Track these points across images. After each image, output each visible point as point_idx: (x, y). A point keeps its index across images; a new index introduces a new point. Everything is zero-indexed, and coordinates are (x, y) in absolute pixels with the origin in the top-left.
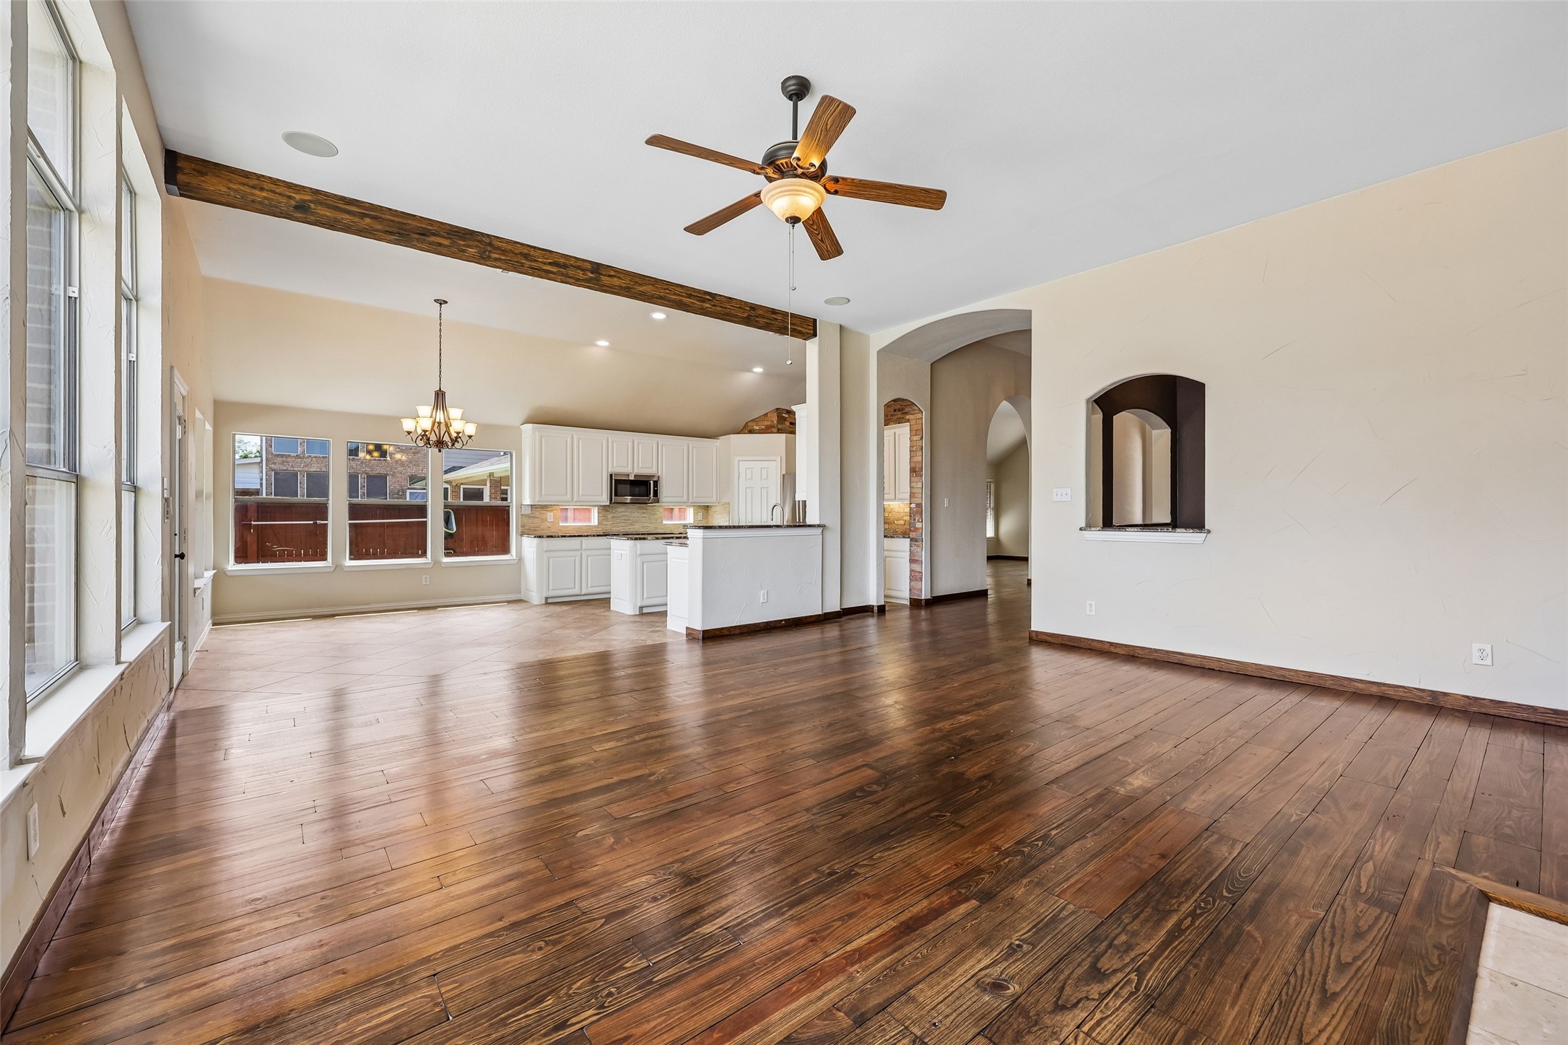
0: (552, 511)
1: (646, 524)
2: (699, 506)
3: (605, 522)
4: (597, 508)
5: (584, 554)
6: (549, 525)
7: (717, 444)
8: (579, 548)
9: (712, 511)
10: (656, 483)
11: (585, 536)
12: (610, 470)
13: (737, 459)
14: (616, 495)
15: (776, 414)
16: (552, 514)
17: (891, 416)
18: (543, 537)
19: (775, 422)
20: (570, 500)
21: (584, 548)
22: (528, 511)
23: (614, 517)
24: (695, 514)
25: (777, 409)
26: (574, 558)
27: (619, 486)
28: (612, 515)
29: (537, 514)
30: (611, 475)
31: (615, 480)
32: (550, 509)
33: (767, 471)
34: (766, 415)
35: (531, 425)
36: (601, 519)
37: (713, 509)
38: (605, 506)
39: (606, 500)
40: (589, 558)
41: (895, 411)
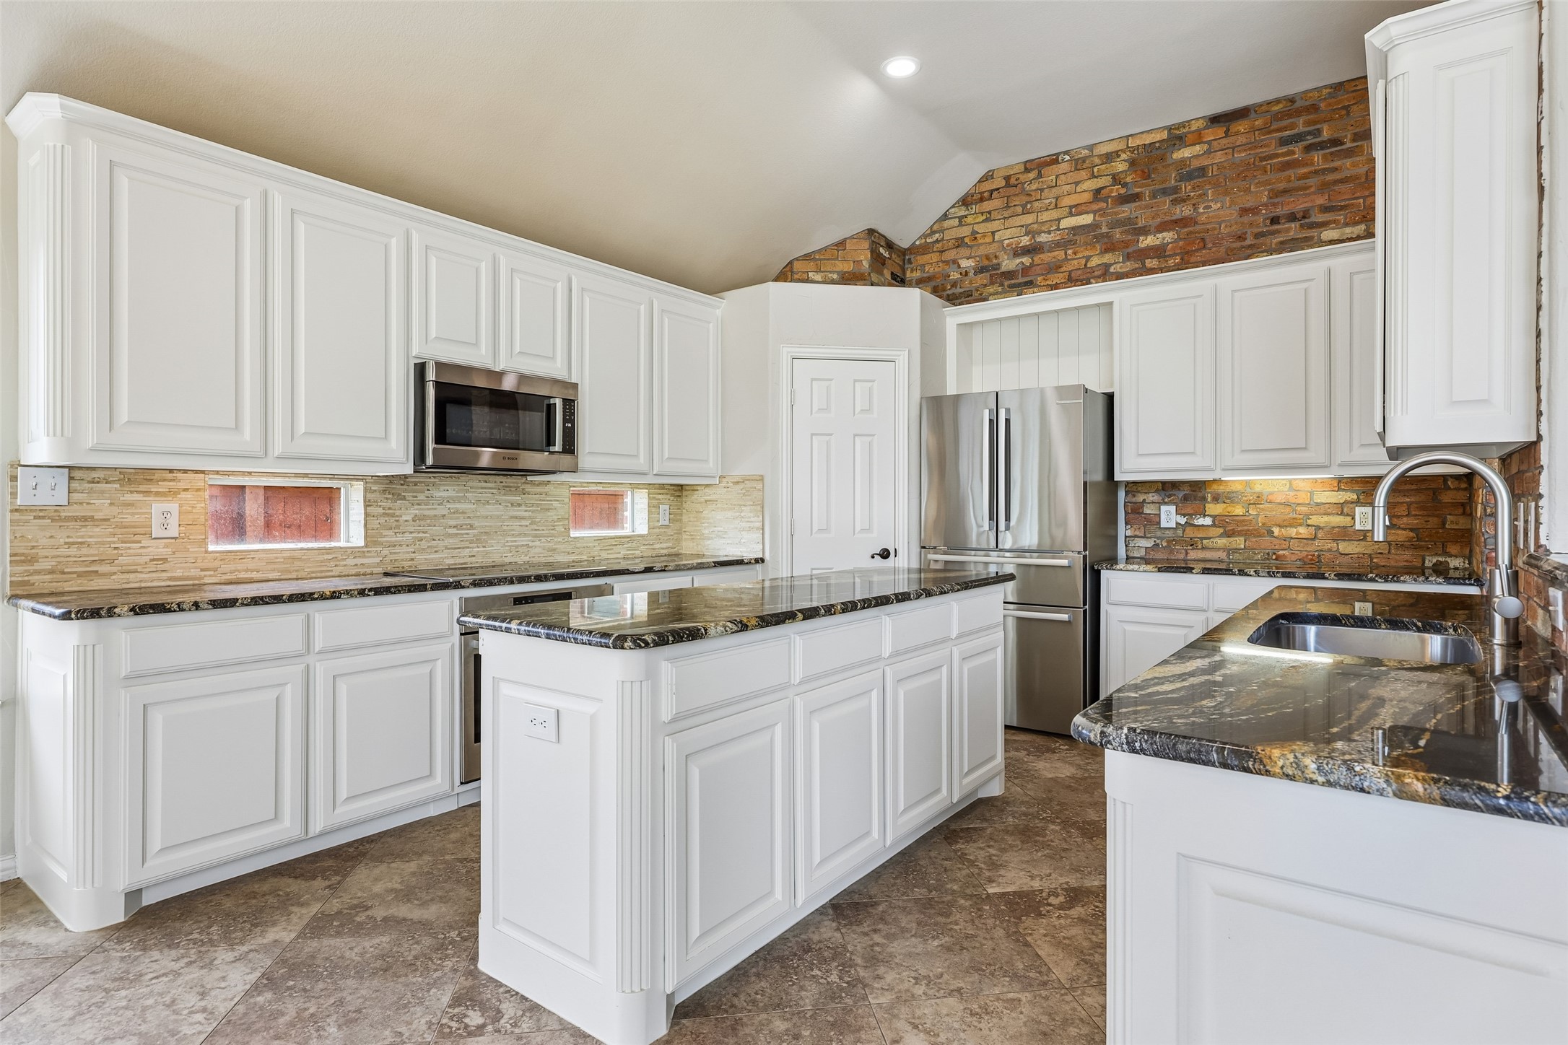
0: (172, 493)
1: (523, 541)
2: (662, 486)
3: (389, 536)
4: (359, 486)
5: (321, 671)
6: (159, 550)
7: (718, 312)
8: (298, 646)
9: (692, 502)
10: (569, 405)
11: (323, 597)
12: (419, 350)
13: (787, 352)
14: (441, 438)
15: (866, 244)
16: (173, 507)
17: (1257, 236)
18: (111, 613)
19: (866, 264)
20: (256, 448)
21: (318, 645)
22: (53, 493)
23: (424, 518)
24: (653, 508)
25: (871, 232)
26: (272, 695)
27: (451, 410)
28: (414, 511)
29: (101, 507)
30: (420, 369)
31: (438, 385)
32: (163, 487)
33: (871, 389)
34: (841, 244)
35: (55, 99)
36: (374, 523)
37: (700, 496)
38: (391, 479)
39: (400, 455)
40: (343, 688)
41: (1275, 220)
